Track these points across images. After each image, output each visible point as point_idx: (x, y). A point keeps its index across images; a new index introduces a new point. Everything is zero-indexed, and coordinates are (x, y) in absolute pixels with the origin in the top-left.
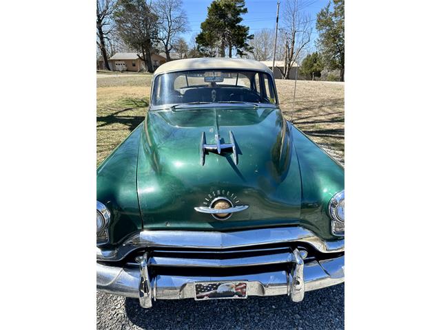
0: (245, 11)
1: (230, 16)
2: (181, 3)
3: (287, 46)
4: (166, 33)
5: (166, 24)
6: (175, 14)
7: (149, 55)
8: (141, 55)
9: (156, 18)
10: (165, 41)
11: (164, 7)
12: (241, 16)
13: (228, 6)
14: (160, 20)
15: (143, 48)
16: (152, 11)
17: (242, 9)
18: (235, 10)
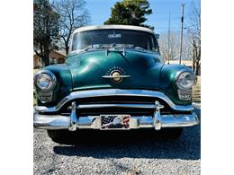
0: (150, 12)
1: (134, 16)
2: (85, 3)
3: (195, 45)
4: (67, 31)
5: (68, 21)
6: (78, 13)
7: (48, 52)
8: (39, 52)
9: (58, 16)
10: (66, 38)
11: (67, 7)
12: (146, 16)
13: (132, 7)
14: (62, 18)
15: (42, 45)
16: (54, 10)
17: (146, 10)
18: (139, 10)
